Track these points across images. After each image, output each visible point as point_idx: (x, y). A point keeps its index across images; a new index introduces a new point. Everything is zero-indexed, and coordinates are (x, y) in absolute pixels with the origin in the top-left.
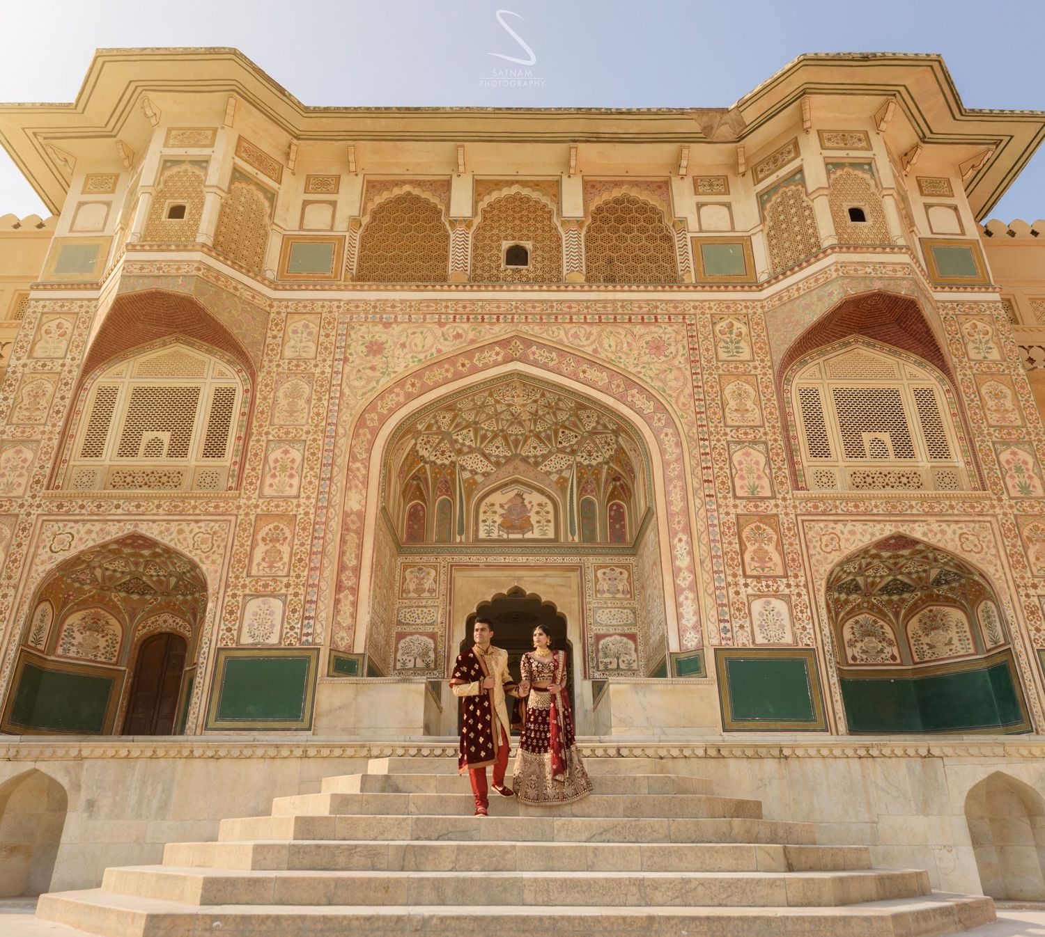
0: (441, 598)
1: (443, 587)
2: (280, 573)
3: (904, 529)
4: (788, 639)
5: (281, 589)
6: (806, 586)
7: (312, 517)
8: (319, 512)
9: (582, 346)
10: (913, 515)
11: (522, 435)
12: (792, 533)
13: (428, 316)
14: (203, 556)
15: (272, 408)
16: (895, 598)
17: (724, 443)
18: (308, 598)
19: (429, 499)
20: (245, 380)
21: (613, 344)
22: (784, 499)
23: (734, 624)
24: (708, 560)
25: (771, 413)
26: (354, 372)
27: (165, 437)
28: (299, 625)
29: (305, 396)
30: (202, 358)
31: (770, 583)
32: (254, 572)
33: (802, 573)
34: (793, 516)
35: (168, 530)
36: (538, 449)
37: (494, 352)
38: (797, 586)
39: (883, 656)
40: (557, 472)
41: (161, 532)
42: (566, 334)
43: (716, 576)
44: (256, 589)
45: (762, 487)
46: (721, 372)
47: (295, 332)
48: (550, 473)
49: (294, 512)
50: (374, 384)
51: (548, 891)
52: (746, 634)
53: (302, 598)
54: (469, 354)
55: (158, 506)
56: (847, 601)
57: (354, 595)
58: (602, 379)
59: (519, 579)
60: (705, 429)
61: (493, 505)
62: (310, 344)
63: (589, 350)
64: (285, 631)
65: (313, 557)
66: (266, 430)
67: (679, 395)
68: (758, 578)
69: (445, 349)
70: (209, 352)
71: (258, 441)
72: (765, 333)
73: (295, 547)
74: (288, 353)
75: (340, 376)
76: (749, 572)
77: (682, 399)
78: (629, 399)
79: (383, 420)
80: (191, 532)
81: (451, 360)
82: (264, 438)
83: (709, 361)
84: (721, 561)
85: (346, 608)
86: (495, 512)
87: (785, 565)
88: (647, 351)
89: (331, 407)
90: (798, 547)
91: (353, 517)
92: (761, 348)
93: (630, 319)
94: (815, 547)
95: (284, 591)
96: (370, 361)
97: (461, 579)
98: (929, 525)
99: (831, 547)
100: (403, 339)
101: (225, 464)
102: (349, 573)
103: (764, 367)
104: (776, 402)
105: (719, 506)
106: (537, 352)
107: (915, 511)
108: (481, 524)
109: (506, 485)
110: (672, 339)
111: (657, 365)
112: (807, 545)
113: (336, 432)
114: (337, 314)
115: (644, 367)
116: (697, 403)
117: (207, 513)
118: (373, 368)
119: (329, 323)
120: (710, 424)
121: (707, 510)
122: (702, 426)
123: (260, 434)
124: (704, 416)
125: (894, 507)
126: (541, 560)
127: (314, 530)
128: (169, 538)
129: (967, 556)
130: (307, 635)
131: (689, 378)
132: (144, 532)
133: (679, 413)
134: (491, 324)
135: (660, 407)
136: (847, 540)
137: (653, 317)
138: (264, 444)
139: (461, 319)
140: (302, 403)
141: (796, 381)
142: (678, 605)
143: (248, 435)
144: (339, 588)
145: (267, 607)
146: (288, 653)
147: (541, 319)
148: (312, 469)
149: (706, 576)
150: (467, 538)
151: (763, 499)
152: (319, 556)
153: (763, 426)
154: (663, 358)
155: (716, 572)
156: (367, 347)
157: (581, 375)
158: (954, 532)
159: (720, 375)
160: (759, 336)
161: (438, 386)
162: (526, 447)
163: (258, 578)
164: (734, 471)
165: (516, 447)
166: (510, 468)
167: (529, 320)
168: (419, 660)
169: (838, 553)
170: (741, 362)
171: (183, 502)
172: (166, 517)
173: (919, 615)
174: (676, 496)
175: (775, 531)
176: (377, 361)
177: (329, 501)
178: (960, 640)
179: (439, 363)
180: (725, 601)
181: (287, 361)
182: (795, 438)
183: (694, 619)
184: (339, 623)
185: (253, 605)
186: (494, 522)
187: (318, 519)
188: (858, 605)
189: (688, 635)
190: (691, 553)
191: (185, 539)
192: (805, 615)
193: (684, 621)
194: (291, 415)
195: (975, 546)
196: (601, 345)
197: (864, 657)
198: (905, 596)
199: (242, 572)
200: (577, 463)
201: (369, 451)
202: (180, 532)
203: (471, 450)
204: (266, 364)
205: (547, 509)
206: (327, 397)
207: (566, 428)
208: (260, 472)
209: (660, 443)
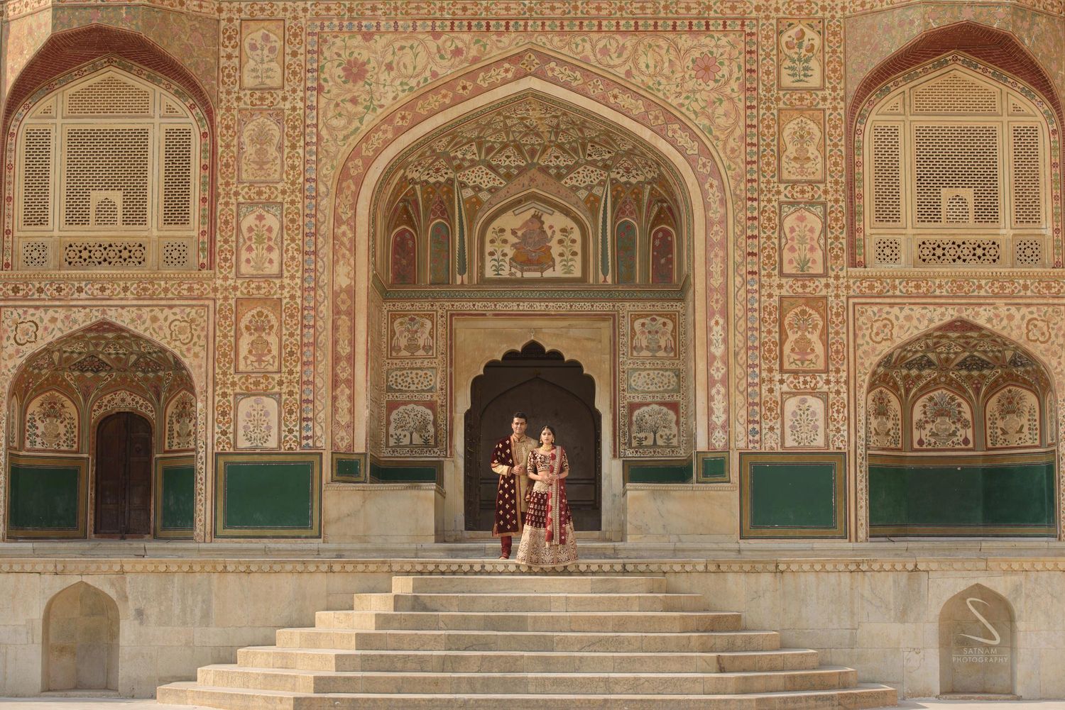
0: (440, 357)
1: (441, 343)
2: (270, 368)
3: (967, 314)
4: (820, 442)
5: (274, 387)
6: (847, 383)
7: (299, 301)
8: (306, 294)
9: (612, 67)
10: (979, 297)
11: (539, 144)
12: (840, 319)
13: (419, 23)
14: (184, 348)
15: (237, 159)
16: (975, 373)
17: (776, 204)
18: (304, 397)
19: (420, 227)
20: (200, 120)
21: (651, 63)
22: (837, 277)
23: (763, 425)
24: (743, 351)
25: (836, 164)
26: (332, 106)
27: (117, 197)
28: (297, 428)
29: (275, 141)
30: (143, 88)
31: (808, 379)
32: (242, 367)
33: (845, 367)
34: (844, 299)
35: (140, 317)
36: (561, 158)
37: (502, 70)
38: (838, 382)
39: (955, 439)
40: (586, 188)
41: (133, 320)
42: (593, 47)
43: (750, 370)
44: (247, 387)
45: (814, 262)
46: (781, 105)
47: (253, 47)
48: (578, 188)
49: (278, 296)
50: (356, 123)
51: (544, 685)
52: (775, 437)
53: (298, 397)
54: (471, 75)
55: (126, 289)
56: (919, 377)
57: (349, 387)
58: (637, 108)
59: (537, 330)
60: (755, 185)
61: (502, 231)
62: (274, 65)
63: (621, 71)
64: (283, 434)
65: (305, 349)
66: (234, 189)
67: (728, 137)
68: (795, 373)
69: (441, 72)
70: (152, 79)
71: (227, 204)
72: (841, 49)
73: (284, 338)
74: (249, 81)
75: (315, 112)
76: (786, 366)
77: (731, 143)
78: (670, 134)
79: (368, 164)
80: (166, 319)
81: (449, 85)
82: (233, 200)
83: (768, 90)
84: (757, 353)
85: (343, 404)
86: (505, 241)
87: (827, 358)
88: (693, 73)
89: (307, 156)
90: (844, 336)
91: (343, 296)
92: (834, 71)
93: (674, 26)
94: (864, 336)
95: (277, 389)
96: (350, 91)
97: (466, 333)
98: (996, 308)
99: (882, 335)
100: (389, 58)
101: (192, 234)
102: (343, 364)
103: (834, 99)
104: (843, 149)
105: (761, 286)
106: (557, 68)
107: (983, 293)
108: (488, 258)
109: (519, 202)
110: (725, 56)
111: (704, 95)
112: (855, 334)
113: (317, 190)
114: (303, 21)
115: (687, 98)
116: (749, 149)
117: (181, 298)
118: (354, 101)
119: (295, 35)
120: (762, 179)
121: (748, 291)
122: (751, 181)
123: (228, 194)
124: (755, 167)
125: (960, 287)
126: (564, 307)
127: (303, 317)
128: (143, 327)
129: (1030, 348)
130: (307, 438)
131: (742, 113)
132: (114, 320)
133: (726, 163)
134: (499, 34)
135: (704, 151)
136: (901, 327)
137: (703, 22)
138: (234, 208)
139: (461, 26)
140: (272, 151)
141: (872, 117)
142: (710, 398)
143: (214, 196)
144: (335, 383)
145: (260, 407)
146: (289, 458)
147: (562, 26)
148: (293, 240)
149: (739, 370)
150: (470, 278)
151: (813, 277)
152: (311, 348)
153: (823, 181)
154: (712, 84)
155: (750, 366)
156: (344, 69)
157: (612, 100)
158: (1023, 318)
159: (779, 110)
160: (834, 52)
161: (433, 114)
162: (545, 156)
163: (247, 375)
164: (783, 241)
165: (532, 156)
166: (524, 180)
167: (547, 28)
168: (415, 435)
169: (888, 343)
170: (809, 90)
171: (152, 283)
172: (135, 302)
173: (998, 395)
174: (716, 268)
175: (822, 317)
176: (358, 89)
177: (316, 281)
178: (1029, 429)
179: (435, 90)
180: (757, 400)
181: (248, 92)
182: (861, 196)
183: (724, 417)
184: (338, 423)
185: (245, 405)
186: (504, 255)
187: (306, 304)
188: (935, 379)
189: (716, 434)
190: (726, 341)
191: (160, 328)
192: (841, 415)
193: (714, 418)
194: (261, 168)
195: (1043, 334)
196: (636, 65)
197: (933, 440)
198: (985, 372)
199: (229, 368)
200: (612, 180)
201: (354, 207)
202: (154, 319)
203: (473, 163)
204: (223, 96)
205: (573, 236)
206: (302, 143)
207: (596, 143)
208: (234, 245)
209: (704, 194)
